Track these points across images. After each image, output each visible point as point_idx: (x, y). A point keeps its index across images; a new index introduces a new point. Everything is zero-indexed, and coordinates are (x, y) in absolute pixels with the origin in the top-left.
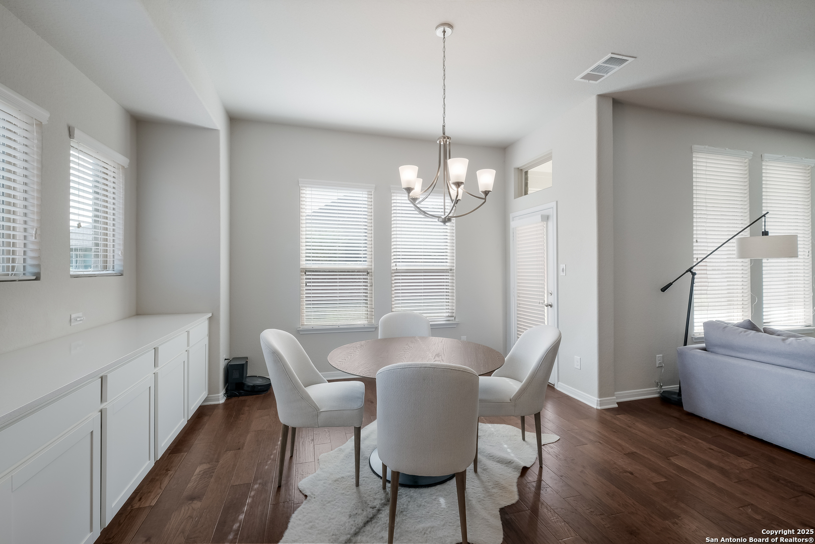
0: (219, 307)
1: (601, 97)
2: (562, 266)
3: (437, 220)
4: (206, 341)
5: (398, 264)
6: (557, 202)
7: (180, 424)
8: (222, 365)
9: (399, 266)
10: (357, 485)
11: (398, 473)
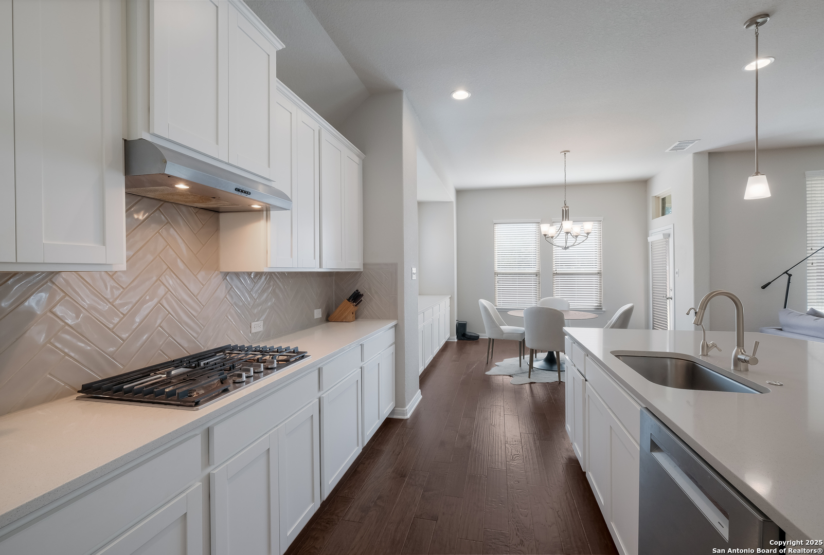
0: (454, 292)
1: (698, 154)
2: (676, 270)
3: (561, 248)
4: (448, 309)
5: (557, 269)
6: (674, 224)
7: (436, 350)
8: (455, 323)
9: (559, 271)
10: (520, 366)
11: (533, 350)
